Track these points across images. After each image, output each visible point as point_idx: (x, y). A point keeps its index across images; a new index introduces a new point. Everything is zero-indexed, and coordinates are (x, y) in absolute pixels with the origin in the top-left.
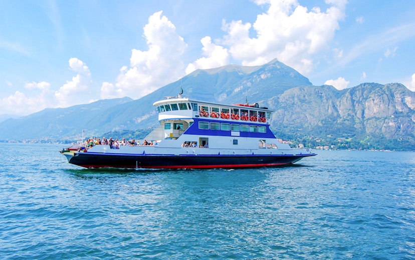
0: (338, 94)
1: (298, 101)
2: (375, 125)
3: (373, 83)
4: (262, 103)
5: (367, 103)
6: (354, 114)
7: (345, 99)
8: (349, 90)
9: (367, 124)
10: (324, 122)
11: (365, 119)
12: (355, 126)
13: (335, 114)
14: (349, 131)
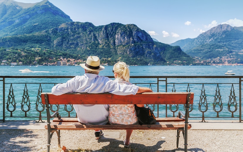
0: (96, 28)
1: (72, 32)
2: (123, 50)
3: (118, 23)
4: (45, 32)
5: (116, 36)
6: (109, 42)
7: (102, 32)
8: (104, 27)
9: (117, 49)
10: (91, 47)
11: (116, 46)
12: (111, 50)
13: (97, 42)
14: (108, 53)
